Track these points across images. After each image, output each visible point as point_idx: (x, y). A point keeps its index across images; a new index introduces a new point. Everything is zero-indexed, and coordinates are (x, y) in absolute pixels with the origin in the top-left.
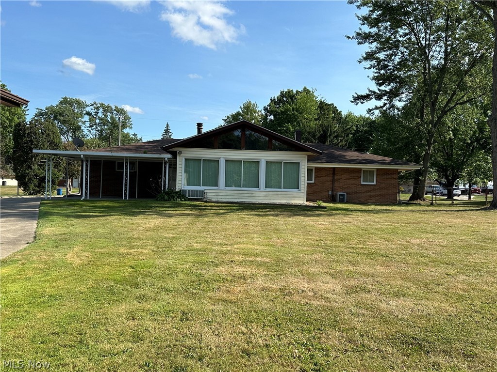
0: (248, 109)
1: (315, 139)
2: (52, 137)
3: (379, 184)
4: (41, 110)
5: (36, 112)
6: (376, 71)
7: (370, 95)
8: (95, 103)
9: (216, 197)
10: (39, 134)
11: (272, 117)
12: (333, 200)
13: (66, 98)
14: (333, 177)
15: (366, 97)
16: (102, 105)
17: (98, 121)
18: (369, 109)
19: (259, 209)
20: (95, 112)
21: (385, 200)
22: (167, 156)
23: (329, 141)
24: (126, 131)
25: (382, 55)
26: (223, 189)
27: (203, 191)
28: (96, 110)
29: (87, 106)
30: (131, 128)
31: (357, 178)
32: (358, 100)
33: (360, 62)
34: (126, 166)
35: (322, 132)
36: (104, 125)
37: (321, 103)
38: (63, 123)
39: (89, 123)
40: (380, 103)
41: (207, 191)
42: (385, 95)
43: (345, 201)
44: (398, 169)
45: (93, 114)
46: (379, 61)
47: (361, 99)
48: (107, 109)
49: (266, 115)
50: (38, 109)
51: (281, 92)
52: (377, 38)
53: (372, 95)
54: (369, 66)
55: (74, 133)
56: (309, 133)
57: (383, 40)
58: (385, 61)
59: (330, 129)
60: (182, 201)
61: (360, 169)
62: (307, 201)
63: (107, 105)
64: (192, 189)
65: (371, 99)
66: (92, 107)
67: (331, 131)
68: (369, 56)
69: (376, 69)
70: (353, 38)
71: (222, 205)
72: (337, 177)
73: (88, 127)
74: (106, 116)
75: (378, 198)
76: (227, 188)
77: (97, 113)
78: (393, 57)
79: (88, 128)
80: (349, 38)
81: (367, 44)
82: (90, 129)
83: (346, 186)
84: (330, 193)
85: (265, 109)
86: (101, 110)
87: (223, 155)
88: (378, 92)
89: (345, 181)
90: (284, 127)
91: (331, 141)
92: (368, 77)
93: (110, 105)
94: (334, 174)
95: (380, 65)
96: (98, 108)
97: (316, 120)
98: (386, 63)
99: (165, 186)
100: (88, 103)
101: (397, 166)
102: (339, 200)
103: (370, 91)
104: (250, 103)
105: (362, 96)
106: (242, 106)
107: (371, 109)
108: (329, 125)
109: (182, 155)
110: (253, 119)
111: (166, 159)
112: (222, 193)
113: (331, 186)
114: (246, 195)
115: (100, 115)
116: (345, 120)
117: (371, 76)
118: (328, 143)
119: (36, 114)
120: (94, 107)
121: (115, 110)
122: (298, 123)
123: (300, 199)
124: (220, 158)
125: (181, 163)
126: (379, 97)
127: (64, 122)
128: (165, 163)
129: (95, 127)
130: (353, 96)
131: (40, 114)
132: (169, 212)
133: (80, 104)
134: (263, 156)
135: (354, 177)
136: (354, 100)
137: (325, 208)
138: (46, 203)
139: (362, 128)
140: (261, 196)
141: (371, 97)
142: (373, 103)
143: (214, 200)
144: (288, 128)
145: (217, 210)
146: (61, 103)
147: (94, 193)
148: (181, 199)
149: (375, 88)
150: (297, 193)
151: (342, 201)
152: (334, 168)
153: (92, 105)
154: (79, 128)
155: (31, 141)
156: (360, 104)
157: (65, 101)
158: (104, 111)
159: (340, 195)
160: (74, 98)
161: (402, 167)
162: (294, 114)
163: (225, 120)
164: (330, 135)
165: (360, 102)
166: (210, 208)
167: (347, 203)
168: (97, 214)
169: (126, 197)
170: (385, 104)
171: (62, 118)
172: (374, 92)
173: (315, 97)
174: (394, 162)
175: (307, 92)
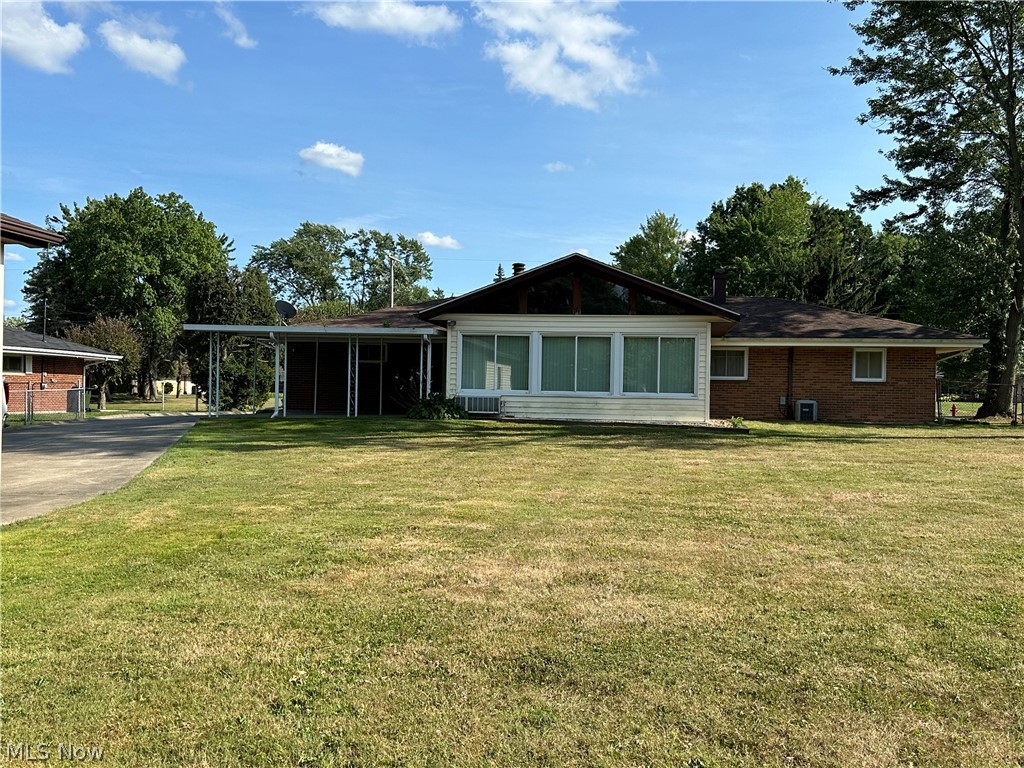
0: (660, 230)
1: (800, 288)
2: (257, 301)
3: (894, 381)
4: (263, 248)
5: (253, 252)
6: (901, 136)
7: (890, 190)
8: (361, 232)
9: (523, 410)
10: (232, 295)
11: (714, 244)
12: (788, 416)
13: (306, 225)
14: (790, 369)
15: (882, 195)
16: (375, 234)
17: (367, 267)
18: (887, 221)
19: (599, 434)
20: (363, 250)
21: (906, 415)
22: (427, 331)
23: (835, 291)
24: (421, 283)
25: (913, 104)
26: (537, 394)
27: (497, 399)
28: (363, 246)
29: (347, 238)
30: (430, 278)
31: (843, 368)
32: (864, 202)
33: (863, 121)
34: (353, 352)
35: (817, 273)
36: (378, 275)
37: (816, 209)
38: (302, 273)
39: (350, 271)
40: (910, 208)
41: (507, 399)
42: (922, 189)
43: (814, 419)
44: (935, 349)
45: (358, 253)
46: (910, 115)
47: (871, 198)
48: (384, 243)
49: (704, 241)
50: (259, 247)
51: (738, 190)
52: (898, 69)
53: (895, 190)
54: (889, 127)
55: (324, 291)
56: (788, 275)
57: (911, 72)
58: (922, 114)
59: (833, 265)
60: (455, 418)
61: (850, 350)
62: (711, 418)
63: (383, 234)
64: (476, 395)
65: (893, 198)
66: (356, 240)
67: (836, 270)
68: (879, 108)
69: (904, 133)
70: (845, 71)
71: (531, 425)
72: (797, 367)
73: (348, 279)
74: (382, 257)
75: (890, 411)
76: (545, 393)
77: (365, 251)
78: (939, 108)
79: (349, 282)
80: (835, 72)
81: (874, 84)
82: (352, 283)
83: (818, 387)
84: (783, 401)
85: (701, 228)
86: (373, 245)
87: (536, 326)
88: (908, 183)
89: (816, 375)
90: (733, 264)
91: (840, 291)
92: (881, 152)
93: (391, 234)
94: (790, 360)
95: (911, 123)
96: (366, 242)
97: (805, 245)
98: (925, 119)
99: (424, 391)
100: (349, 232)
101: (929, 340)
102: (801, 418)
103: (889, 182)
104: (662, 217)
105: (871, 193)
106: (646, 225)
107: (891, 219)
108: (831, 257)
109: (456, 327)
110: (668, 250)
111: (426, 337)
112: (536, 403)
113: (784, 387)
114: (583, 406)
115: (371, 254)
116: (880, 243)
117: (886, 151)
118: (830, 294)
119: (254, 257)
120: (360, 240)
121: (398, 244)
122: (765, 255)
123: (695, 413)
124: (530, 333)
125: (454, 344)
126: (909, 194)
127: (305, 271)
128: (426, 346)
129: (361, 278)
130: (852, 194)
131: (261, 257)
132: (416, 440)
133: (333, 234)
134: (617, 327)
135: (837, 368)
136: (855, 202)
137: (746, 431)
138: (205, 425)
139: (917, 260)
140: (614, 407)
141: (892, 194)
143: (518, 416)
144: (741, 267)
145: (512, 435)
146: (300, 234)
148: (452, 414)
149: (899, 176)
150: (691, 402)
151: (807, 418)
152: (791, 349)
153: (356, 236)
154: (331, 283)
155: (219, 308)
156: (868, 210)
157: (307, 231)
158: (379, 246)
159: (803, 406)
160: (322, 225)
161: (941, 343)
162: (754, 236)
163: (616, 255)
164: (836, 277)
165: (868, 207)
166: (502, 432)
167: (820, 421)
168: (281, 444)
169: (352, 411)
170: (923, 209)
171: (300, 264)
172: (899, 184)
173: (807, 196)
174: (925, 333)
175: (793, 185)
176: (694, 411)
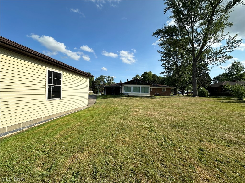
0: (137, 76)
2: (99, 83)
3: (166, 91)
5: (96, 78)
10: (96, 82)
11: (142, 78)
12: (156, 95)
15: (163, 73)
16: (108, 76)
21: (168, 95)
22: (121, 86)
25: (166, 64)
27: (128, 93)
30: (114, 81)
31: (161, 90)
33: (161, 65)
34: (113, 88)
35: (153, 81)
36: (109, 80)
37: (153, 74)
40: (166, 74)
48: (109, 77)
52: (165, 60)
55: (103, 82)
56: (151, 81)
61: (162, 88)
64: (126, 93)
68: (164, 64)
75: (166, 95)
78: (169, 64)
79: (105, 81)
80: (159, 60)
81: (163, 62)
85: (141, 76)
87: (132, 86)
89: (159, 91)
94: (156, 89)
95: (166, 66)
96: (107, 77)
97: (152, 78)
99: (120, 92)
108: (155, 79)
109: (124, 86)
110: (138, 78)
112: (132, 94)
113: (156, 92)
114: (137, 94)
115: (108, 78)
116: (159, 78)
117: (164, 68)
118: (155, 83)
121: (111, 77)
122: (148, 79)
123: (149, 95)
125: (123, 88)
126: (166, 73)
128: (120, 88)
129: (107, 81)
133: (104, 77)
134: (141, 86)
136: (160, 73)
137: (154, 97)
138: (98, 96)
139: (162, 79)
140: (140, 94)
142: (165, 74)
143: (130, 95)
144: (146, 80)
145: (131, 97)
147: (107, 94)
148: (123, 95)
149: (165, 71)
151: (158, 95)
155: (95, 84)
157: (101, 76)
160: (103, 75)
161: (172, 88)
162: (147, 77)
164: (155, 81)
166: (129, 97)
167: (159, 96)
169: (113, 94)
170: (167, 74)
171: (101, 79)
173: (152, 73)
174: (170, 87)
175: (150, 72)
176: (148, 95)
